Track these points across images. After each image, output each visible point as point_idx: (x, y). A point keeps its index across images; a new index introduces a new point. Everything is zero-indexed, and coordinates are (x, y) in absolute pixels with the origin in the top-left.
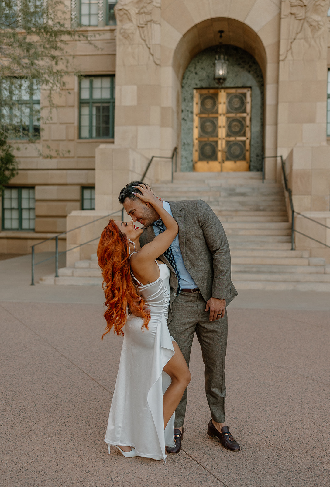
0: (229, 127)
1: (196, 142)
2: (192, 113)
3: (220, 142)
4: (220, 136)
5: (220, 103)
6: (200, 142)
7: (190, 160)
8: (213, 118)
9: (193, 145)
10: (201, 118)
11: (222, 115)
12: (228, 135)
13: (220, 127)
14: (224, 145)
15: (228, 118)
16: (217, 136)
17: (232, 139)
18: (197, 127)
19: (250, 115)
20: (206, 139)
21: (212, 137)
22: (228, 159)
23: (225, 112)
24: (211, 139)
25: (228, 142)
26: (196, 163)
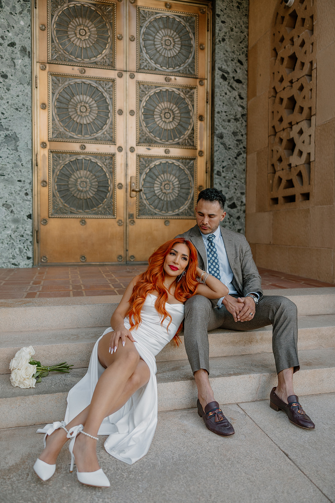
0: (148, 114)
1: (43, 154)
2: (27, 52)
3: (120, 159)
4: (120, 141)
5: (120, 38)
6: (56, 155)
7: (23, 215)
8: (99, 80)
9: (34, 164)
10: (57, 78)
11: (126, 75)
12: (144, 140)
13: (121, 112)
14: (132, 171)
15: (142, 88)
16: (112, 141)
17: (158, 151)
18: (44, 106)
19: (207, 83)
20: (76, 147)
21: (96, 140)
22: (142, 211)
23: (133, 66)
24: (92, 148)
25: (143, 161)
26: (45, 222)
